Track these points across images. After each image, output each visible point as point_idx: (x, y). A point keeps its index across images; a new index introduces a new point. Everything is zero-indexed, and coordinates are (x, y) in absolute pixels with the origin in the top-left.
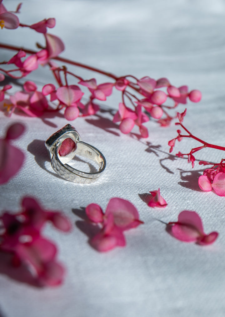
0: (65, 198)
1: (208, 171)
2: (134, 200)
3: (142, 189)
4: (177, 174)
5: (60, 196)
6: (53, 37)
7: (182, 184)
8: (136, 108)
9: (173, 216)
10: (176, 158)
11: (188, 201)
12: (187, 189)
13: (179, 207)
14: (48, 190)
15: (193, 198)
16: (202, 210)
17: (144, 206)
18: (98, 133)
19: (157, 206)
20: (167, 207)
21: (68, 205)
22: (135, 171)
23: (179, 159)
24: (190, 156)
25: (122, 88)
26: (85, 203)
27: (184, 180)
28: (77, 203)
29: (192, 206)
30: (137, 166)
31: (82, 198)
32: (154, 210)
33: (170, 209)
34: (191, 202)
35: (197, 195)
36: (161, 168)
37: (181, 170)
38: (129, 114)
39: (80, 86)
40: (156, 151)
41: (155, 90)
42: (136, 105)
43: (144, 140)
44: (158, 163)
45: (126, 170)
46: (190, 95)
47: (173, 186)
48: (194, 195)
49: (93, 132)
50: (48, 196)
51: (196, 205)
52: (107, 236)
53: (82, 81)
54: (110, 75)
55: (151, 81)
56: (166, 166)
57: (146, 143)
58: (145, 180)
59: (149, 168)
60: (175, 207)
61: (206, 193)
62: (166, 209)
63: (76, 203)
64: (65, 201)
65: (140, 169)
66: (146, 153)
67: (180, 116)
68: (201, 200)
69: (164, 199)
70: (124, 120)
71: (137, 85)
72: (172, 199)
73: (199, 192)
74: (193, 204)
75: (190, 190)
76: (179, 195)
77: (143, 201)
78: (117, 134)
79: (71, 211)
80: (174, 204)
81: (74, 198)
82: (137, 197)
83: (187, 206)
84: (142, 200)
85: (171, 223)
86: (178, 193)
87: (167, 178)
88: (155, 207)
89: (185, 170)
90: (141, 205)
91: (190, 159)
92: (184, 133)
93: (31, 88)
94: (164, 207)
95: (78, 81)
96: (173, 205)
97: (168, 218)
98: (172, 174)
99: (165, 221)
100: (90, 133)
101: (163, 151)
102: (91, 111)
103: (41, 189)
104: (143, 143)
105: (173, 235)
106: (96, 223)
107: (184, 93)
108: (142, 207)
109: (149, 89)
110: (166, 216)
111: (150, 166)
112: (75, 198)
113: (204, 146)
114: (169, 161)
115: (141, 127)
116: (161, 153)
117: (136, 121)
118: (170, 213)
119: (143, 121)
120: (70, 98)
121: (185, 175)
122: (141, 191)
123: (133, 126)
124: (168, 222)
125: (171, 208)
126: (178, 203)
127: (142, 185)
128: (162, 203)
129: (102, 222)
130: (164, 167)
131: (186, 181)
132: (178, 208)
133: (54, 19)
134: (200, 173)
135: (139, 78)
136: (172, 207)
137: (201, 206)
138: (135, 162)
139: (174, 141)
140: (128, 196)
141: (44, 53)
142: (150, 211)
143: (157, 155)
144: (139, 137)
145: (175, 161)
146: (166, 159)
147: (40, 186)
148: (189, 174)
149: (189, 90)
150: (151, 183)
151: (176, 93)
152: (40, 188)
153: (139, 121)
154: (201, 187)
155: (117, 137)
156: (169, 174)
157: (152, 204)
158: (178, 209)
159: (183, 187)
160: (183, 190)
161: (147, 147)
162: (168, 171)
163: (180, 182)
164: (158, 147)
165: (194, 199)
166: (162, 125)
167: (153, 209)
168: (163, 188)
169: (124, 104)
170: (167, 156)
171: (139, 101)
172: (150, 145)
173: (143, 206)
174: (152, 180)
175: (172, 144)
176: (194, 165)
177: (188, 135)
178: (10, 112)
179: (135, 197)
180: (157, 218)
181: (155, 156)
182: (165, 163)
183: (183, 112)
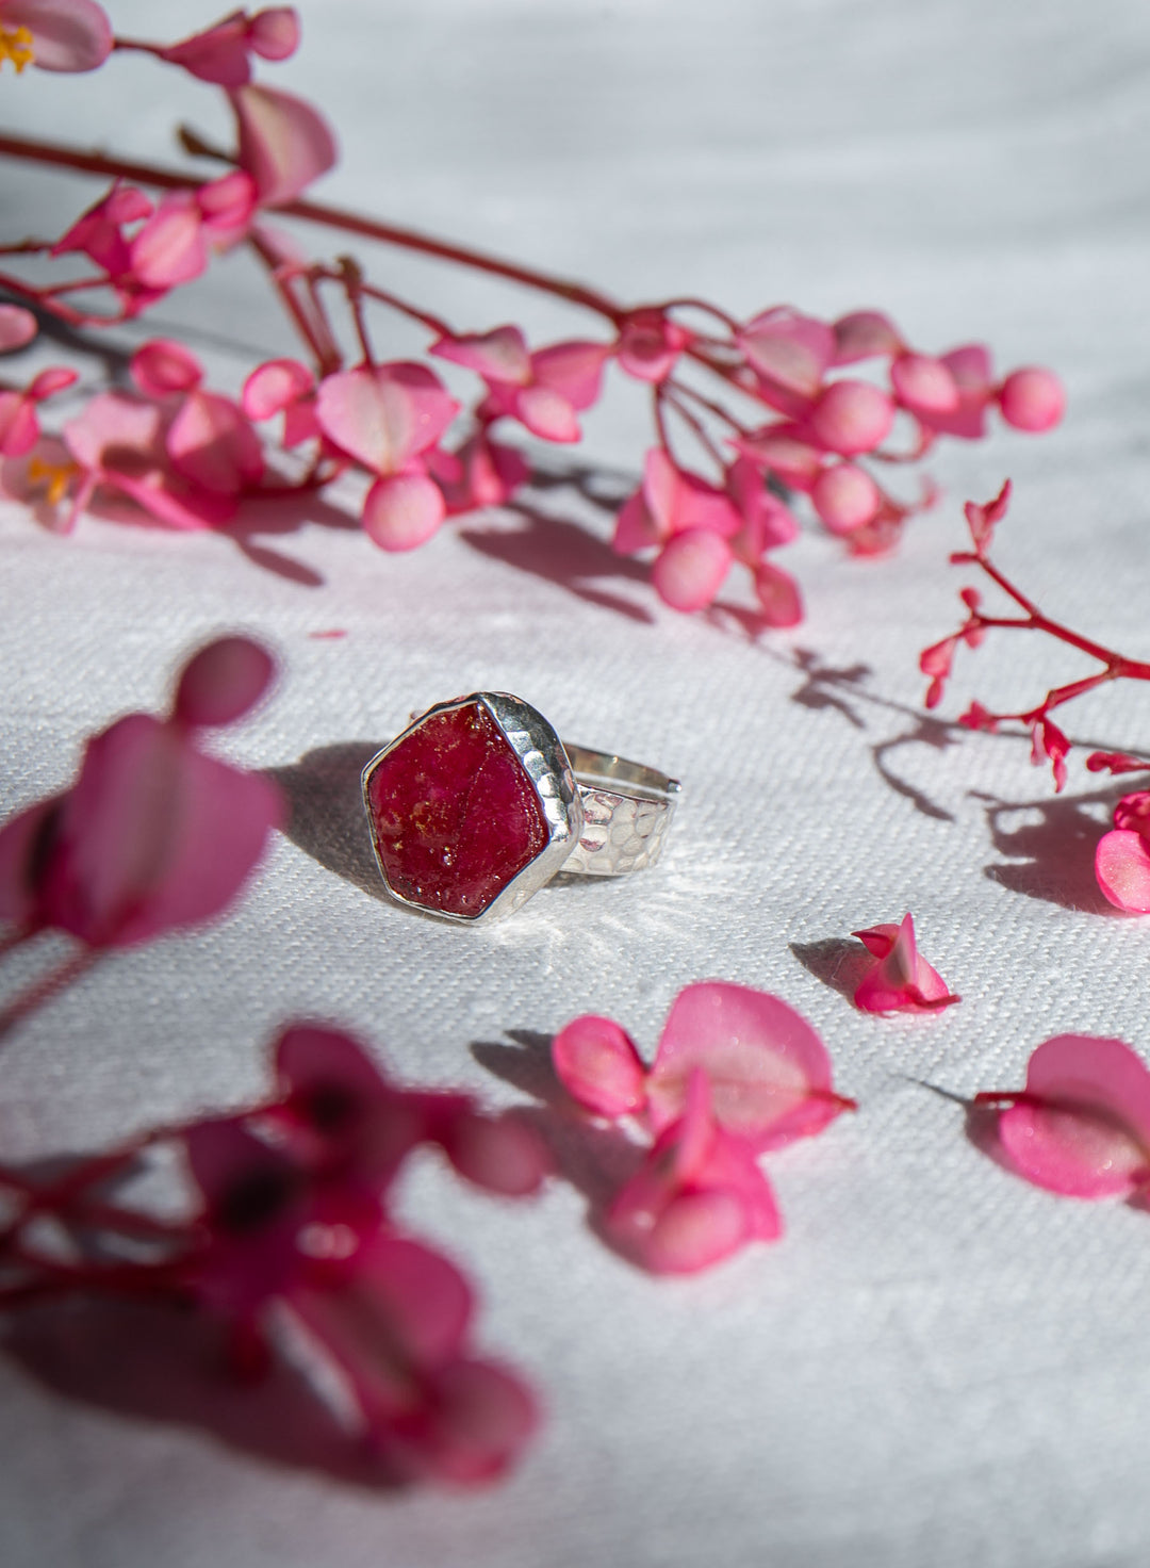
0: (428, 990)
1: (1138, 803)
2: (781, 982)
3: (809, 921)
4: (972, 823)
5: (399, 980)
6: (276, 99)
7: (1008, 877)
8: (729, 472)
9: (989, 1056)
10: (956, 734)
11: (1054, 973)
12: (1037, 904)
13: (1013, 1005)
14: (334, 948)
15: (1076, 951)
16: (1130, 1015)
17: (834, 1007)
18: (540, 608)
19: (903, 1007)
20: (950, 1011)
21: (447, 1027)
22: (758, 820)
23: (973, 738)
24: (1040, 727)
25: (656, 369)
26: (531, 1009)
27: (1016, 855)
28: (492, 1015)
29: (1075, 998)
30: (763, 788)
31: (513, 988)
32: (889, 1029)
33: (969, 1019)
34: (1071, 977)
35: (1093, 936)
36: (887, 792)
37: (987, 797)
38: (700, 509)
39: (440, 366)
40: (851, 700)
41: (833, 376)
42: (729, 455)
43: (780, 640)
44: (867, 769)
45: (712, 816)
46: (1005, 397)
47: (962, 893)
48: (1078, 934)
49: (514, 608)
50: (338, 981)
51: (1094, 993)
52: (689, 1193)
53: (449, 340)
54: (579, 295)
55: (804, 328)
56: (910, 781)
57: (791, 656)
58: (816, 866)
59: (827, 796)
60: (992, 1009)
61: (1135, 925)
62: (948, 1022)
63: (484, 1015)
64: (430, 1005)
65: (781, 808)
66: (799, 712)
67: (977, 516)
68: (1116, 963)
69: (933, 965)
70: (676, 538)
71: (733, 346)
72: (968, 964)
73: (1100, 919)
74: (1080, 984)
75: (1054, 908)
76: (1004, 939)
77: (827, 981)
78: (637, 614)
79: (470, 1057)
80: (986, 989)
81: (473, 989)
82: (792, 966)
83: (1050, 1000)
84: (818, 981)
85: (985, 1097)
86: (994, 927)
87: (925, 845)
88: (893, 1013)
89: (1012, 798)
90: (817, 1003)
91: (1041, 747)
92: (996, 603)
93: (172, 373)
94: (936, 1013)
95: (428, 337)
96: (981, 996)
97: (968, 1068)
98: (947, 823)
99: (954, 1090)
100: (496, 609)
101: (886, 695)
102: (487, 487)
103: (297, 943)
104: (778, 657)
105: (1008, 1163)
106: (611, 1116)
107: (975, 384)
108: (826, 1015)
109: (799, 372)
110: (957, 1062)
111: (830, 786)
112: (477, 986)
113: (1109, 675)
114: (922, 751)
115: (763, 575)
116: (878, 709)
117: (733, 541)
118: (973, 1041)
119: (771, 539)
120: (392, 436)
121: (1011, 824)
122: (808, 931)
123: (723, 572)
124: (970, 1093)
125: (975, 1016)
126: (1007, 986)
127: (803, 895)
128: (926, 989)
129: (642, 1111)
130: (898, 785)
131: (1023, 861)
132: (1007, 1014)
133: (289, 13)
134: (1086, 809)
135: (743, 313)
136: (975, 1007)
137: (1121, 998)
138: (749, 767)
139: (947, 649)
140: (743, 964)
141: (233, 193)
142: (871, 1036)
143: (858, 723)
144: (754, 623)
145: (952, 751)
146: (903, 739)
147: (290, 929)
148: (1035, 818)
149: (1000, 371)
150: (848, 881)
151: (935, 389)
152: (291, 937)
153: (752, 541)
154: (1110, 891)
155: (639, 631)
156: (931, 822)
157: (876, 997)
158: (1009, 1018)
159: (1013, 895)
160: (1019, 908)
161: (799, 679)
162: (923, 805)
163: (996, 867)
164: (856, 674)
165: (1079, 956)
166: (860, 550)
167: (883, 1022)
168: (913, 904)
169: (666, 450)
170: (906, 724)
171: (745, 435)
172: (815, 666)
173: (828, 1010)
174: (849, 862)
175: (937, 663)
176: (1065, 777)
177: (1024, 615)
178: (65, 508)
179: (782, 967)
180: (910, 1072)
181: (850, 731)
182: (903, 762)
183: (993, 496)
